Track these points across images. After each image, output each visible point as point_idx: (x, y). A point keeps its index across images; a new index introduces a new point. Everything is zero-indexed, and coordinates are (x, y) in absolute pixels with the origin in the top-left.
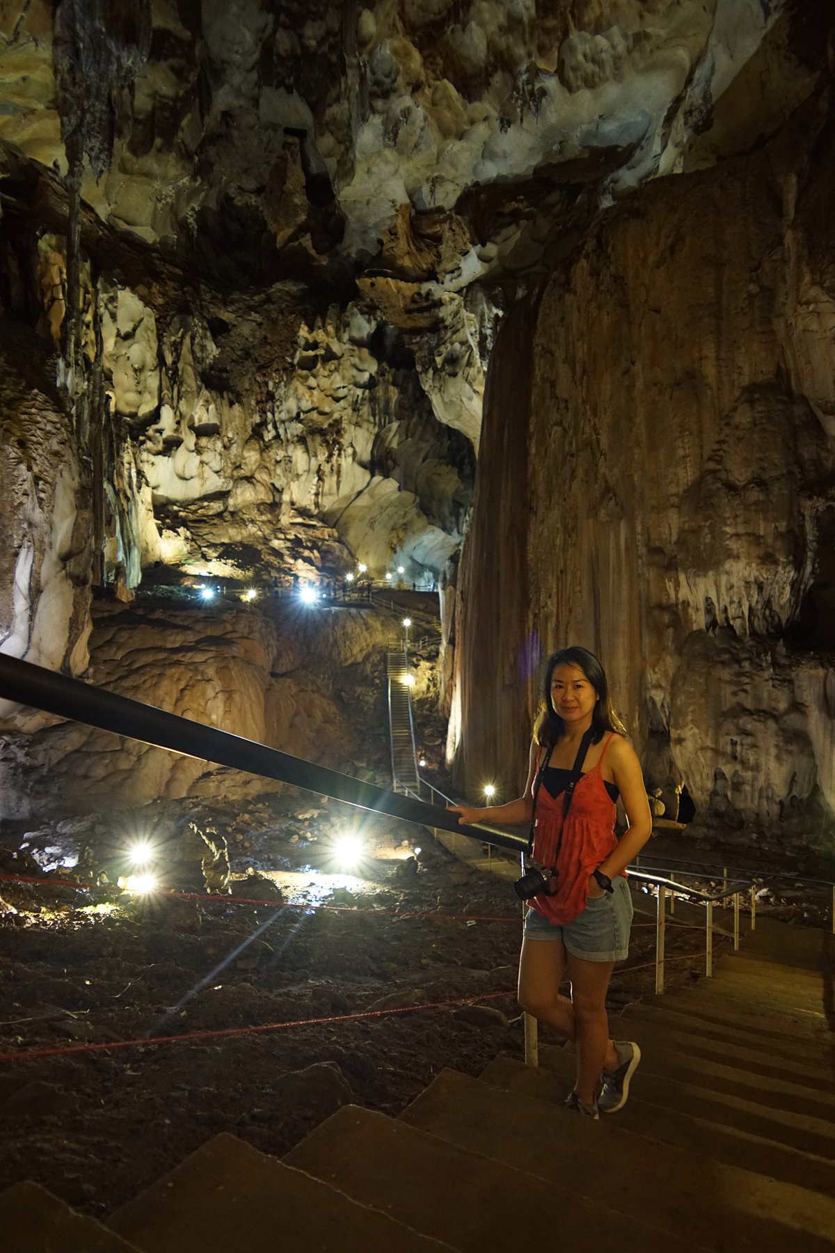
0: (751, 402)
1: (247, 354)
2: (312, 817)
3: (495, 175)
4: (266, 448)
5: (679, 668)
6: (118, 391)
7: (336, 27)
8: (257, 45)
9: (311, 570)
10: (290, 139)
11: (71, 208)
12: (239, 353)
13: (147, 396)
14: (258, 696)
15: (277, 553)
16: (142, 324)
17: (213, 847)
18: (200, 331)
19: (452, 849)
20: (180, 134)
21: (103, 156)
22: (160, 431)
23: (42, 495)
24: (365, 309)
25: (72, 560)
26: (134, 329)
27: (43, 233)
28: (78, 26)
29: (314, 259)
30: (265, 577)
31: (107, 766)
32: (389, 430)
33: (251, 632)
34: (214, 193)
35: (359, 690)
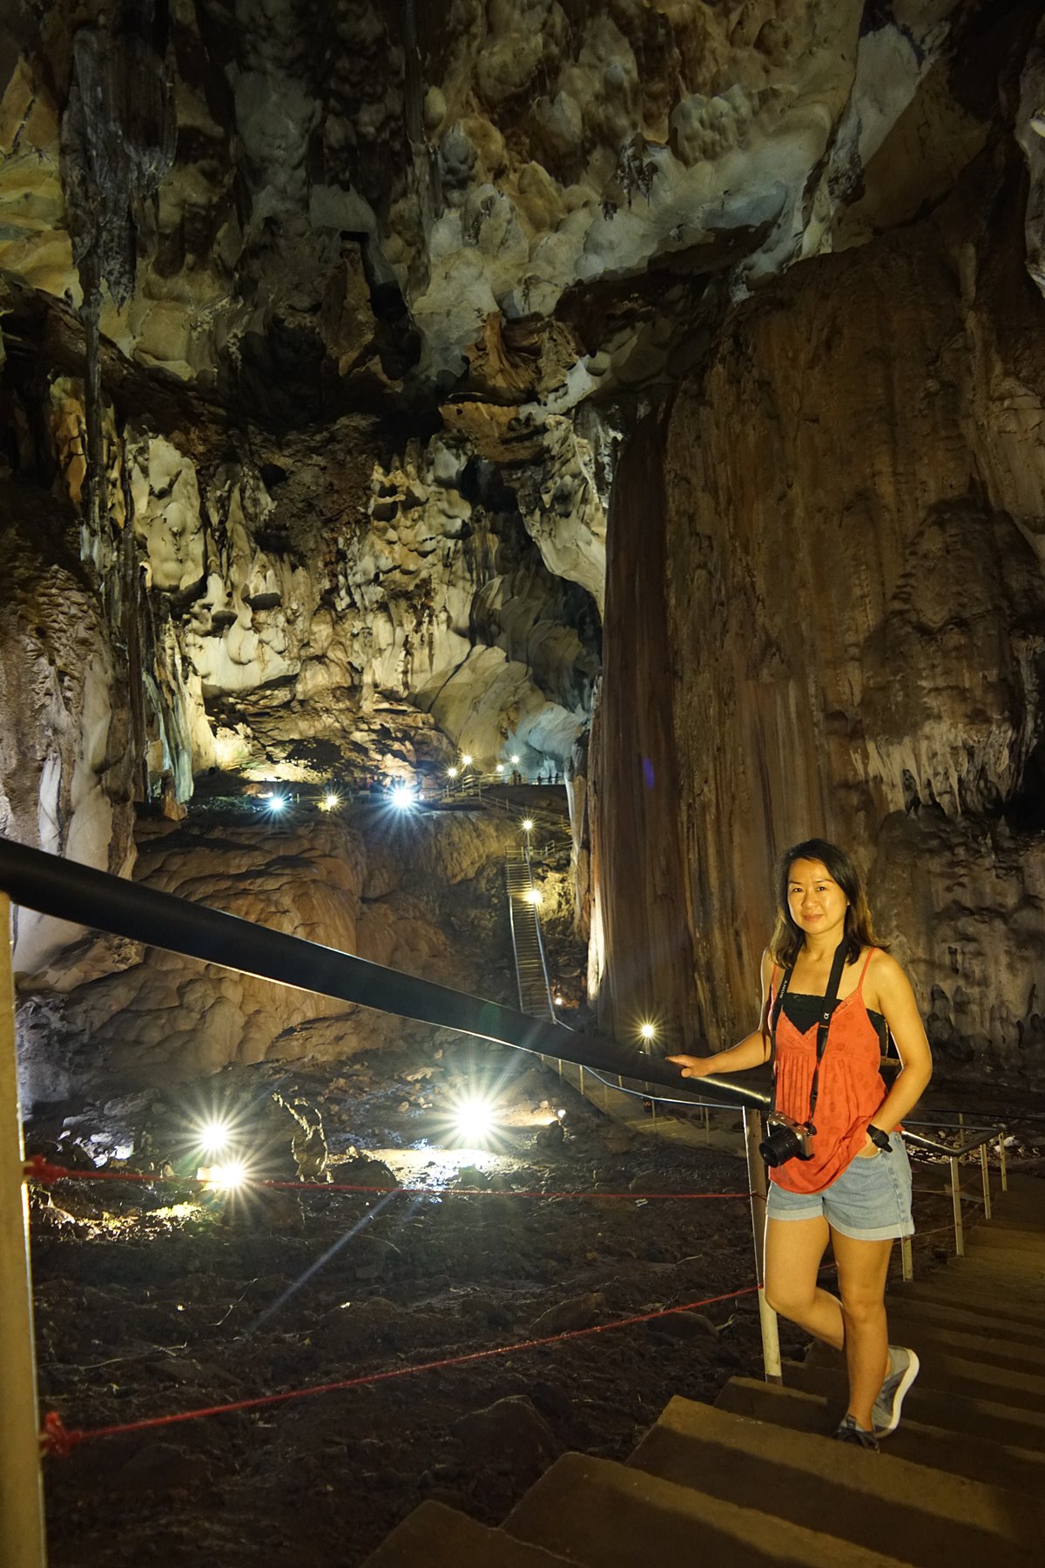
0: (941, 524)
1: (310, 507)
2: (424, 1077)
3: (601, 270)
4: (339, 619)
5: (876, 861)
6: (155, 561)
7: (398, 109)
8: (303, 137)
9: (403, 767)
10: (349, 245)
11: (89, 345)
12: (300, 505)
13: (190, 565)
14: (347, 928)
15: (359, 748)
16: (180, 478)
17: (304, 1123)
18: (251, 482)
19: (605, 1109)
20: (216, 248)
21: (124, 280)
22: (208, 607)
23: (69, 694)
24: (451, 442)
25: (108, 772)
26: (171, 485)
27: (56, 376)
28: (89, 130)
29: (385, 386)
30: (347, 779)
31: (163, 1027)
32: (491, 588)
33: (334, 848)
34: (260, 313)
35: (473, 913)
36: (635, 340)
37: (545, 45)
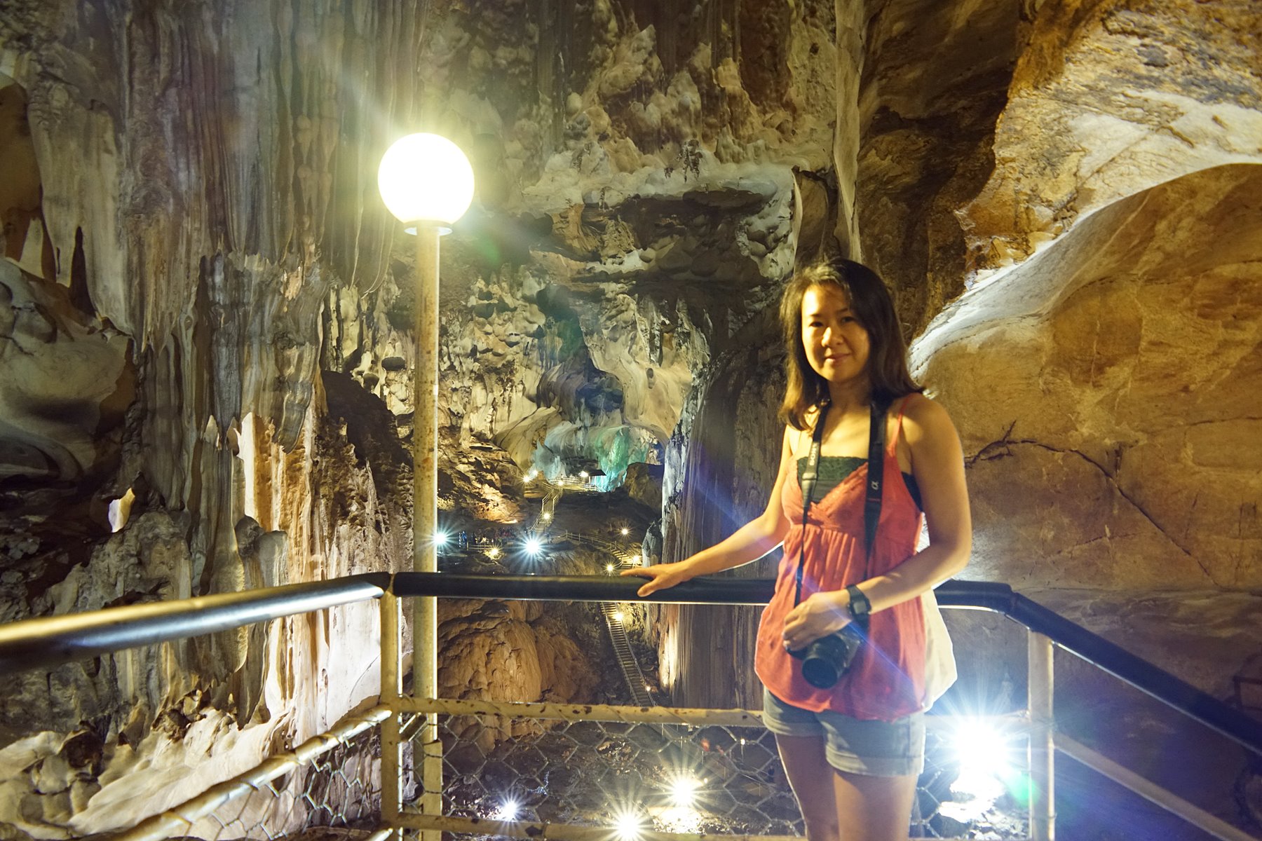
3: (653, 193)
4: (443, 377)
9: (496, 494)
15: (464, 478)
22: (360, 373)
24: (536, 273)
32: (553, 370)
36: (672, 245)
37: (644, 73)
